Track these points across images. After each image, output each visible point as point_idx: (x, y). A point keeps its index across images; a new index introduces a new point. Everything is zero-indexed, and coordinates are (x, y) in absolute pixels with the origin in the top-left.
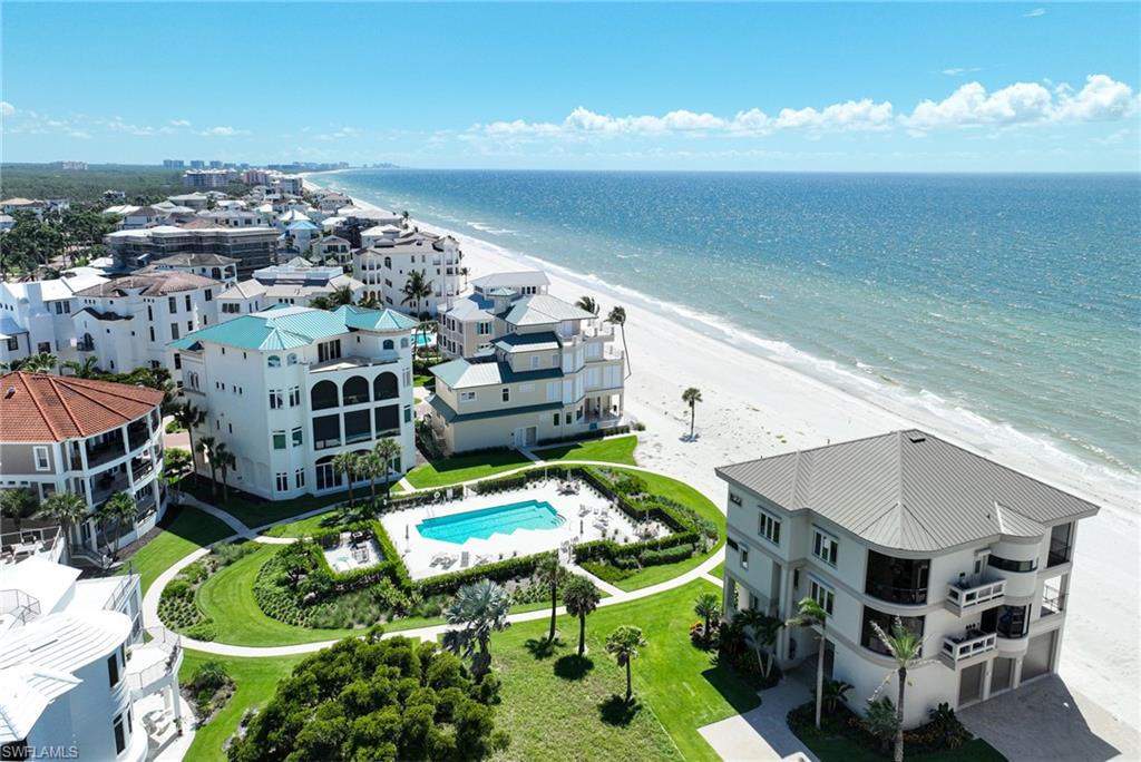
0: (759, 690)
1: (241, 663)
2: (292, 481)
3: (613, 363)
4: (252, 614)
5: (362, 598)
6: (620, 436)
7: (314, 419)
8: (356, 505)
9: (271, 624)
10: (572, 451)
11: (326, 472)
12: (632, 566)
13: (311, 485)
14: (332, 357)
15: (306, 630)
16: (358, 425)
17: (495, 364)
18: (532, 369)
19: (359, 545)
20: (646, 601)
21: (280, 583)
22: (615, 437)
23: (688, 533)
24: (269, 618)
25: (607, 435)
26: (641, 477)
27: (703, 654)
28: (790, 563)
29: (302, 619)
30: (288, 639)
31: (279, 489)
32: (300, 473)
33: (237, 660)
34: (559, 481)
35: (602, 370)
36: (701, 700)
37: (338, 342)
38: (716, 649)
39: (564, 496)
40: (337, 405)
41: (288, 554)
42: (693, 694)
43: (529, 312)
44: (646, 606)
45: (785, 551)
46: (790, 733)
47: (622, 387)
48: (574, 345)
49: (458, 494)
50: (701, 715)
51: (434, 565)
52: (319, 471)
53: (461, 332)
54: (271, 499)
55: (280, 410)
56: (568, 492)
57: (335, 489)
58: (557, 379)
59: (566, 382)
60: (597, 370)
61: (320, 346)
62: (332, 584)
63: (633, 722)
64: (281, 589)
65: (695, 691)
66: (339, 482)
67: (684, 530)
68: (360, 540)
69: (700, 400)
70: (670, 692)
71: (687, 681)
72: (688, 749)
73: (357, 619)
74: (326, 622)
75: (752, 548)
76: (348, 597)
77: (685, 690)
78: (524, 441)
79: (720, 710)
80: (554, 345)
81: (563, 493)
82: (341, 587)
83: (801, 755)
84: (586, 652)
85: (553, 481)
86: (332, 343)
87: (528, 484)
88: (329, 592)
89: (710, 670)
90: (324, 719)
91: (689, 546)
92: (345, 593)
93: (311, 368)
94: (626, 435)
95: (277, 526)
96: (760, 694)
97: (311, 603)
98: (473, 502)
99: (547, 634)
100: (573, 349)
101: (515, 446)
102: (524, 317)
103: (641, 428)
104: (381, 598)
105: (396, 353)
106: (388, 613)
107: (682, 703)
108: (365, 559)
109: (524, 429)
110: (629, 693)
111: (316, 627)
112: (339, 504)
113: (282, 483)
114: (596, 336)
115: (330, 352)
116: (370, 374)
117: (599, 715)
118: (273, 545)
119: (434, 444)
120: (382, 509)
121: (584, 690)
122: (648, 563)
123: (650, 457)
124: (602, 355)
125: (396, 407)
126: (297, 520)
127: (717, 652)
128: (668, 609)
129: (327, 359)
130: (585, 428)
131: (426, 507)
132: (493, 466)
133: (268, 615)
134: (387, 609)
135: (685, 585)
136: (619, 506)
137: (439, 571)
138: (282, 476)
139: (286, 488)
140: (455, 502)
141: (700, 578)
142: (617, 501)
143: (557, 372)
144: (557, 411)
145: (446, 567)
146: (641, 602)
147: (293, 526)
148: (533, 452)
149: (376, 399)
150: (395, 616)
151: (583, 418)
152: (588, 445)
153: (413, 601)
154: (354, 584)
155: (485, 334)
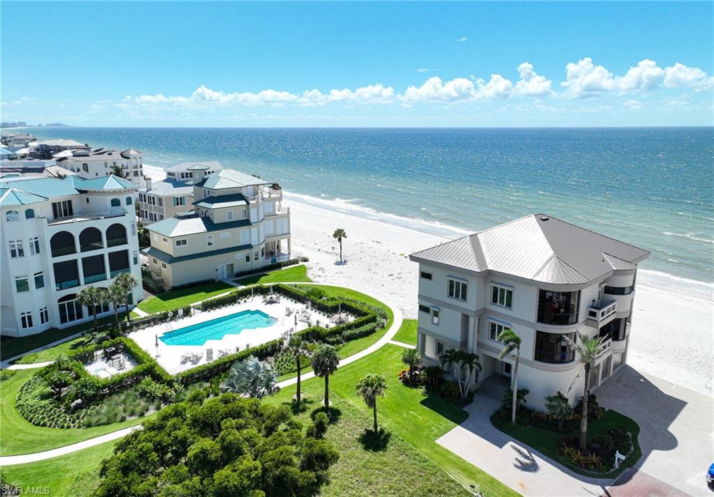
0: (463, 407)
1: (18, 470)
2: (36, 319)
3: (283, 216)
4: (21, 427)
5: (128, 396)
6: (293, 266)
7: (55, 265)
8: (100, 331)
9: (43, 432)
10: (262, 278)
11: (69, 308)
12: (338, 342)
13: (55, 321)
14: (66, 215)
15: (80, 430)
16: (94, 268)
17: (200, 219)
18: (228, 221)
19: (113, 357)
20: (357, 363)
21: (44, 397)
22: (290, 267)
23: (370, 316)
24: (39, 427)
25: (284, 266)
26: (319, 288)
27: (415, 390)
28: (476, 312)
29: (73, 422)
30: (64, 441)
31: (24, 326)
32: (43, 311)
33: (13, 468)
34: (261, 296)
35: (275, 221)
36: (428, 420)
37: (70, 202)
38: (423, 385)
39: (269, 305)
40: (75, 252)
41: (46, 373)
42: (421, 418)
43: (221, 180)
44: (361, 366)
45: (472, 303)
46: (497, 431)
47: (289, 233)
48: (257, 202)
49: (187, 312)
50: (433, 431)
51: (183, 363)
52: (62, 308)
53: (161, 204)
54: (17, 336)
55: (21, 258)
56: (271, 302)
57: (77, 322)
58: (247, 227)
59: (254, 230)
60: (271, 222)
61: (54, 205)
62: (98, 388)
63: (388, 445)
64: (47, 402)
65: (421, 416)
66: (80, 316)
67: (365, 314)
68: (114, 353)
69: (346, 237)
70: (404, 420)
71: (412, 410)
72: (434, 456)
73: (128, 413)
74: (99, 420)
75: (441, 308)
76: (115, 397)
77: (414, 416)
78: (226, 275)
79: (444, 425)
80: (243, 203)
81: (268, 303)
82: (106, 391)
83: (511, 443)
84: (330, 404)
85: (257, 297)
86: (64, 203)
87: (239, 300)
88: (94, 396)
89: (425, 400)
90: (175, 483)
91: (373, 324)
92: (110, 394)
93: (49, 222)
94: (296, 265)
95: (27, 356)
96: (465, 409)
97: (78, 407)
98: (199, 317)
99: (295, 397)
100: (257, 206)
101: (219, 279)
102: (218, 184)
103: (306, 260)
104: (147, 392)
105: (124, 209)
106: (156, 403)
107: (416, 426)
108: (121, 366)
109: (225, 265)
110: (376, 426)
111: (89, 425)
112: (85, 332)
113: (27, 321)
114: (270, 197)
115: (63, 210)
116: (103, 225)
117: (360, 446)
118: (28, 370)
119: (156, 282)
120: (127, 329)
121: (341, 430)
122: (349, 339)
123: (320, 276)
124: (275, 212)
125: (126, 252)
126: (46, 348)
127: (424, 387)
128: (376, 366)
129: (61, 216)
130: (269, 262)
131: (163, 324)
132: (207, 292)
133: (38, 425)
134: (153, 401)
135: (379, 349)
136: (312, 306)
137: (189, 366)
138: (26, 315)
139: (31, 325)
140: (185, 318)
141: (387, 344)
142: (310, 303)
143: (247, 222)
144: (246, 252)
145: (194, 363)
146: (354, 364)
147: (44, 353)
148: (234, 281)
149: (109, 246)
150: (163, 405)
151: (264, 256)
152: (273, 274)
153: (176, 391)
154: (117, 386)
155: (180, 206)
